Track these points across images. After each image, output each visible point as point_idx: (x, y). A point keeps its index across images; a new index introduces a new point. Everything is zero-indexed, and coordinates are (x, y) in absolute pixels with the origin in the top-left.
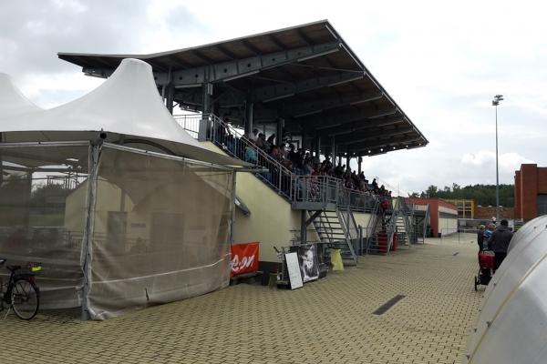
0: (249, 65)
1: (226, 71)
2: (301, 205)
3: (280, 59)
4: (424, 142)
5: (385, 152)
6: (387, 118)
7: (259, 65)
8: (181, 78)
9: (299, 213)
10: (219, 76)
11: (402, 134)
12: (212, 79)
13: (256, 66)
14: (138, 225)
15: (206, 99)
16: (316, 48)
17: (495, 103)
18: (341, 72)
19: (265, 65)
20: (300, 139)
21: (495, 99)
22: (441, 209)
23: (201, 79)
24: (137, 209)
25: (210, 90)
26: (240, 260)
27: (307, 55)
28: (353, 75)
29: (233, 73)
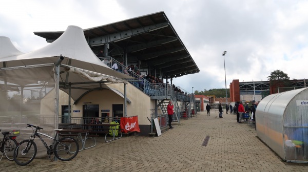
0: (126, 34)
1: (115, 37)
2: (155, 98)
3: (141, 31)
4: (198, 71)
5: (182, 75)
6: (184, 60)
7: (131, 34)
8: (94, 42)
9: (154, 101)
10: (112, 40)
11: (190, 67)
12: (109, 41)
13: (130, 34)
14: (76, 111)
15: (106, 51)
16: (157, 25)
17: (224, 55)
18: (167, 37)
19: (134, 34)
20: (147, 70)
21: (223, 53)
22: (204, 99)
23: (103, 42)
24: (76, 103)
25: (108, 46)
26: (130, 125)
27: (153, 29)
28: (173, 39)
29: (119, 38)
